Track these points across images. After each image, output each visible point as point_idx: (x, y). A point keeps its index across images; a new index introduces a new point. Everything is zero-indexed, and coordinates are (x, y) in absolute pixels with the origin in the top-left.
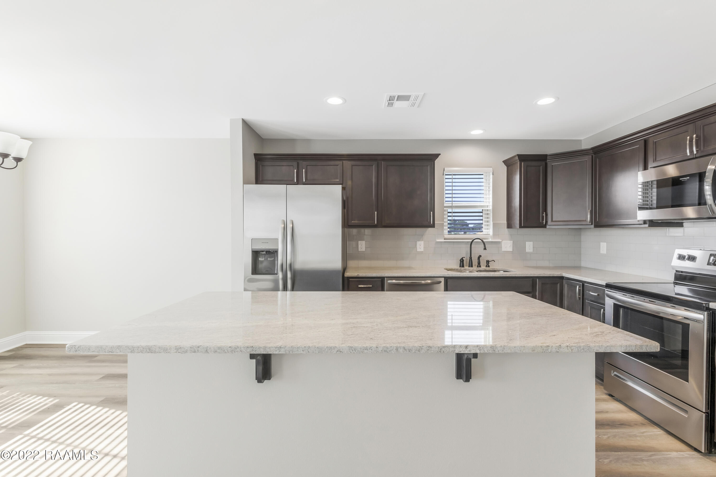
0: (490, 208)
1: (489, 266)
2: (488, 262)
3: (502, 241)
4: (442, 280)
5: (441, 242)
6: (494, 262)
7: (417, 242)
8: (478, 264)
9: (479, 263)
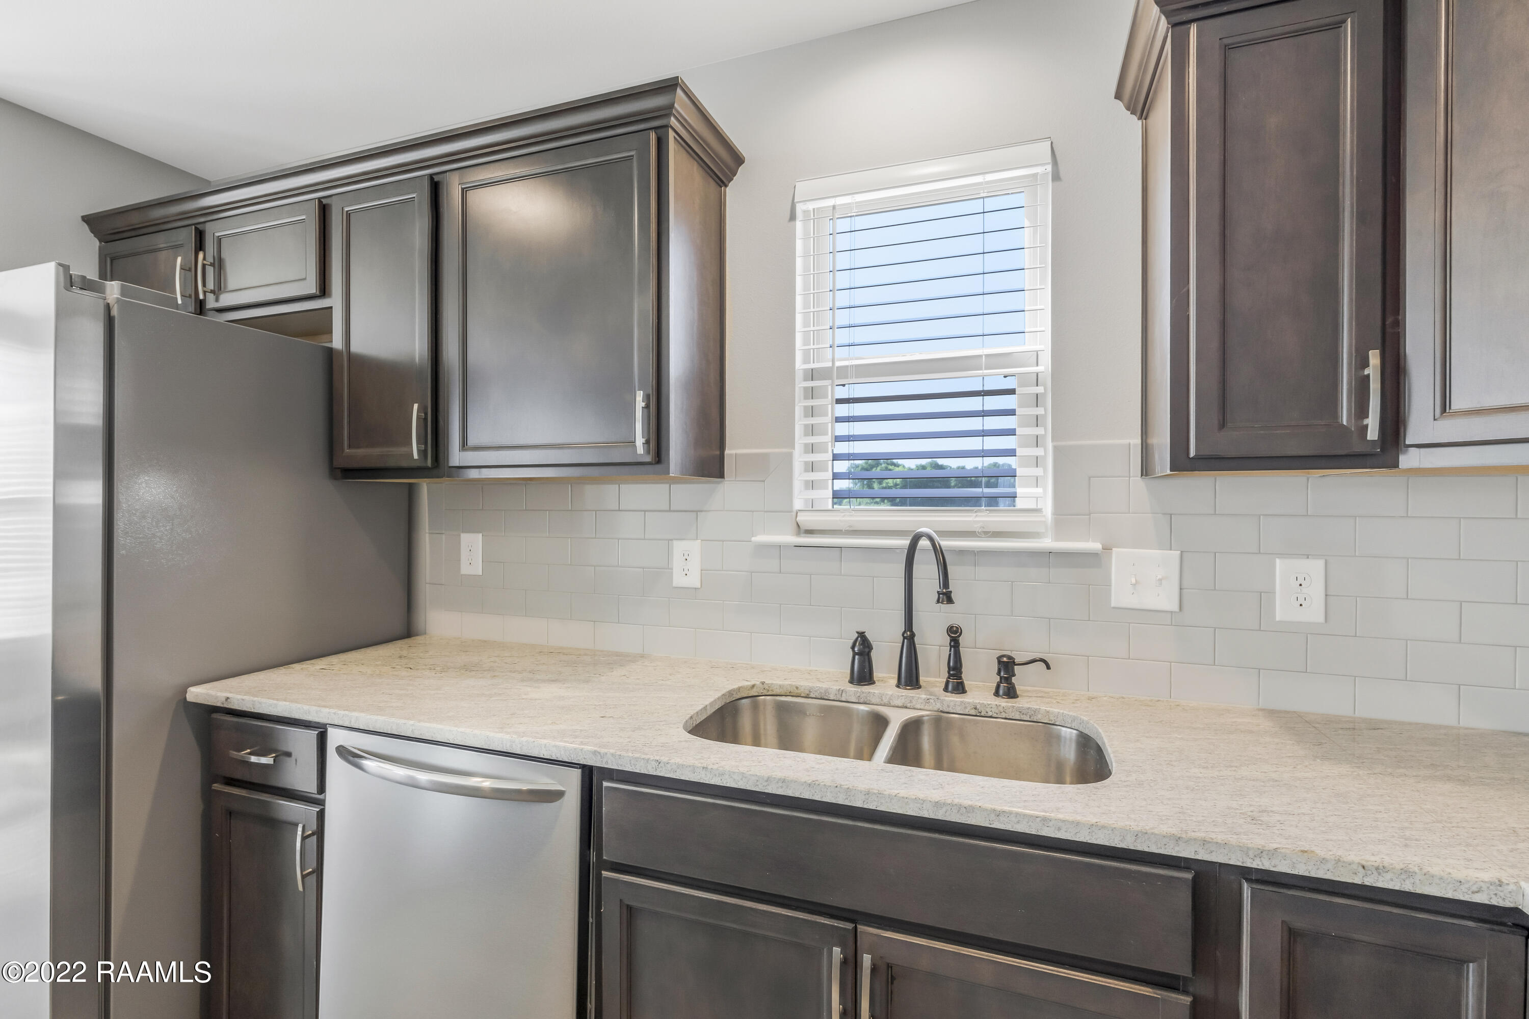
0: (1045, 367)
1: (1011, 693)
2: (1007, 666)
3: (1107, 548)
4: (572, 782)
5: (780, 547)
6: (1048, 667)
7: (675, 542)
8: (950, 676)
9: (954, 669)
